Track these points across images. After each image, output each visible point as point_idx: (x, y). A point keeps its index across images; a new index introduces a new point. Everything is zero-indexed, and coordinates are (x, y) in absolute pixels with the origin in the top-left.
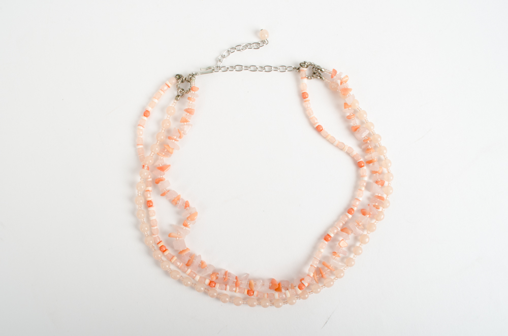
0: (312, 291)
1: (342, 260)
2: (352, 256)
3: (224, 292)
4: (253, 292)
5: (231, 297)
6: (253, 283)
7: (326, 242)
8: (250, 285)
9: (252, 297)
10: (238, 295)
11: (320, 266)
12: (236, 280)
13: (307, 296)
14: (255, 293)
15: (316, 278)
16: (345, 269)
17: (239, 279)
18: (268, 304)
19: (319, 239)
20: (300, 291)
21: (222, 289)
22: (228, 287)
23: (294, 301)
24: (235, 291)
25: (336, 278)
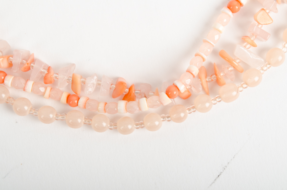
0: (193, 108)
1: (261, 52)
2: (280, 46)
3: (23, 95)
4: (79, 99)
5: (36, 108)
6: (79, 80)
7: (230, 13)
8: (73, 83)
9: (76, 108)
10: (49, 102)
11: (215, 61)
12: (46, 72)
13: (182, 115)
14: (82, 101)
15: (204, 81)
16: (265, 68)
17: (52, 72)
18: (104, 124)
19: (218, 9)
20: (167, 101)
21: (17, 88)
22: (30, 84)
23: (157, 123)
24: (43, 95)
25: (245, 86)
